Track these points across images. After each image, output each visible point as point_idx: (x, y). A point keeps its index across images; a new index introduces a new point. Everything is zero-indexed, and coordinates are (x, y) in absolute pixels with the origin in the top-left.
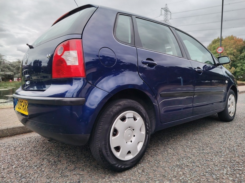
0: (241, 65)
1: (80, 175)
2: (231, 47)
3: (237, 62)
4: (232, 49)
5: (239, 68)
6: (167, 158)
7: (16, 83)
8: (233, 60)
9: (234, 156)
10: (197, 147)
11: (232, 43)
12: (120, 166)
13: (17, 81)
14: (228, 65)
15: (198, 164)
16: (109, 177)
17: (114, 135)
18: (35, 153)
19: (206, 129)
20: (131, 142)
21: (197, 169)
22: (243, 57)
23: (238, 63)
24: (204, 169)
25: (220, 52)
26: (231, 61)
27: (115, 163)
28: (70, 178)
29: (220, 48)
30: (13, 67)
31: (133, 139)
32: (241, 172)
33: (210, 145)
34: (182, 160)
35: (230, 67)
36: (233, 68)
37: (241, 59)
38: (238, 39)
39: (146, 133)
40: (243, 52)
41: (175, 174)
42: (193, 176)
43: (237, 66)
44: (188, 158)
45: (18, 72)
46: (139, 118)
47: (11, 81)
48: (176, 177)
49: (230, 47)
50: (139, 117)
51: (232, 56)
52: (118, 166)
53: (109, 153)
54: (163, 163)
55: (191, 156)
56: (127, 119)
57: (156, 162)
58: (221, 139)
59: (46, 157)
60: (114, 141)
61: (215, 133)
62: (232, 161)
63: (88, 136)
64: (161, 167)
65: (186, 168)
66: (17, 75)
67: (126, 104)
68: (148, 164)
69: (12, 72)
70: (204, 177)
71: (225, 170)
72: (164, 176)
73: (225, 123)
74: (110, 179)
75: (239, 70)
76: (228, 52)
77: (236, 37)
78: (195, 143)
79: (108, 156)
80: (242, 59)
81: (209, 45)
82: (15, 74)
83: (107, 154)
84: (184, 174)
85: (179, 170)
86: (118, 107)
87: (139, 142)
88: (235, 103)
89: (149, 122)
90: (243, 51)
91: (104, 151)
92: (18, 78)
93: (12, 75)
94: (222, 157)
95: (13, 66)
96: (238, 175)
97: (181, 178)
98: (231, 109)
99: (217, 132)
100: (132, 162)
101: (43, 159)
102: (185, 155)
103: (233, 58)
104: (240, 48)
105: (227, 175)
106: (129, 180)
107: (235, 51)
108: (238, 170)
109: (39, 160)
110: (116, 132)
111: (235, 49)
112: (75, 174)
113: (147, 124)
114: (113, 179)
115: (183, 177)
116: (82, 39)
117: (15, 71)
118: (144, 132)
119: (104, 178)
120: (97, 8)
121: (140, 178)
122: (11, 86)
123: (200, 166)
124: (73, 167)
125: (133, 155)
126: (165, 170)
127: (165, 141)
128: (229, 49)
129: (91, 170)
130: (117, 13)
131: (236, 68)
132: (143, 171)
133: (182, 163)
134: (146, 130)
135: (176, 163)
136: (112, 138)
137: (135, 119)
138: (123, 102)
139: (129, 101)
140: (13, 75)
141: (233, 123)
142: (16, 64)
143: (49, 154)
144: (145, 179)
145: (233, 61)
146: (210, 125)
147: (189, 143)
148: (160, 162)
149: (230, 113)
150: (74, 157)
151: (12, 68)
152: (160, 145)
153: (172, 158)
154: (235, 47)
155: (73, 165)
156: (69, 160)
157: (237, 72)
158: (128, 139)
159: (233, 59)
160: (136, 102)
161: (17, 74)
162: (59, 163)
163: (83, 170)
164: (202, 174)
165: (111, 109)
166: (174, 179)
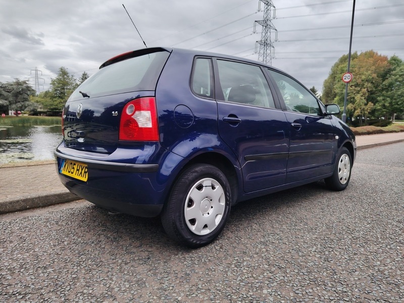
0: (383, 100)
1: (148, 251)
2: (369, 70)
3: (378, 94)
4: (369, 72)
5: (380, 104)
6: (251, 234)
7: (13, 119)
8: (371, 91)
9: (329, 233)
10: (288, 222)
11: (370, 63)
12: (195, 242)
13: (14, 117)
14: (362, 99)
15: (285, 241)
16: (182, 254)
17: (189, 206)
18: (86, 228)
19: (306, 200)
20: (208, 214)
21: (283, 246)
22: (386, 86)
23: (379, 96)
24: (292, 246)
25: (347, 80)
26: (368, 91)
27: (189, 237)
28: (137, 254)
29: (348, 75)
30: (8, 92)
31: (211, 211)
32: (332, 249)
33: (305, 220)
34: (267, 236)
35: (366, 102)
36: (371, 104)
37: (383, 90)
38: (380, 56)
39: (226, 204)
40: (387, 79)
41: (257, 251)
42: (277, 253)
43: (377, 101)
44: (274, 234)
45: (15, 101)
46: (218, 187)
47: (3, 115)
48: (257, 254)
49: (367, 69)
50: (218, 185)
51: (370, 85)
52: (193, 241)
53: (183, 225)
54: (244, 239)
55: (279, 233)
56: (204, 188)
57: (237, 238)
58: (321, 213)
59: (102, 233)
60: (189, 213)
61: (317, 206)
62: (326, 239)
63: (161, 207)
64: (242, 244)
65: (270, 245)
66: (14, 106)
67: (203, 170)
68: (227, 241)
69: (6, 100)
70: (289, 254)
71: (315, 247)
72: (244, 253)
73: (333, 193)
74: (183, 256)
75: (379, 107)
76: (363, 77)
77: (377, 54)
78: (287, 218)
79: (182, 229)
80: (385, 89)
81: (335, 65)
82: (11, 103)
83: (181, 227)
84: (267, 251)
85: (263, 247)
86: (194, 174)
87: (217, 215)
88: (349, 165)
89: (230, 191)
90: (387, 77)
91: (178, 224)
92: (17, 111)
93: (5, 105)
94: (316, 234)
95: (8, 89)
96: (327, 253)
97: (263, 255)
98: (343, 174)
99: (320, 204)
100: (208, 238)
101: (99, 235)
102: (272, 231)
103: (370, 87)
104: (382, 72)
105: (315, 253)
106: (205, 256)
107: (375, 75)
108: (329, 247)
109: (94, 236)
110: (191, 203)
111: (375, 73)
112: (142, 251)
113: (228, 194)
114: (187, 256)
115: (265, 254)
116: (155, 96)
117: (11, 99)
118: (223, 203)
119: (177, 255)
120: (171, 53)
121: (217, 254)
122: (5, 124)
123: (287, 243)
124: (138, 243)
125: (210, 230)
126: (247, 248)
127: (250, 214)
128: (365, 72)
129: (161, 246)
130: (194, 57)
131: (375, 104)
132: (221, 248)
133: (267, 239)
134: (227, 200)
135: (260, 240)
136: (187, 209)
137: (213, 188)
138: (200, 168)
139: (207, 166)
140: (8, 106)
141: (344, 193)
142: (12, 87)
143: (105, 230)
144: (223, 256)
145: (371, 93)
146: (312, 196)
147: (280, 217)
148: (242, 238)
149: (341, 179)
150: (137, 233)
151: (5, 94)
152: (243, 219)
153: (257, 234)
154: (376, 70)
155: (138, 242)
156: (131, 236)
157: (377, 110)
158: (205, 211)
159: (371, 89)
160: (215, 168)
161: (13, 103)
162: (120, 239)
163: (151, 247)
164: (288, 251)
165: (186, 177)
166: (255, 256)
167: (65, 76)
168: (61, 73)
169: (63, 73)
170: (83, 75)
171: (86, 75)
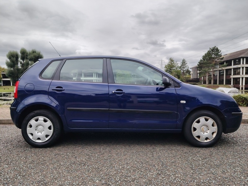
20: (41, 133)
130: (51, 61)
149: (198, 137)
158: (39, 131)
167: (172, 63)
168: (170, 61)
169: (172, 60)
170: (183, 60)
171: (184, 60)
